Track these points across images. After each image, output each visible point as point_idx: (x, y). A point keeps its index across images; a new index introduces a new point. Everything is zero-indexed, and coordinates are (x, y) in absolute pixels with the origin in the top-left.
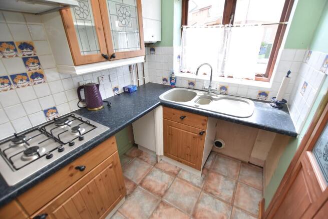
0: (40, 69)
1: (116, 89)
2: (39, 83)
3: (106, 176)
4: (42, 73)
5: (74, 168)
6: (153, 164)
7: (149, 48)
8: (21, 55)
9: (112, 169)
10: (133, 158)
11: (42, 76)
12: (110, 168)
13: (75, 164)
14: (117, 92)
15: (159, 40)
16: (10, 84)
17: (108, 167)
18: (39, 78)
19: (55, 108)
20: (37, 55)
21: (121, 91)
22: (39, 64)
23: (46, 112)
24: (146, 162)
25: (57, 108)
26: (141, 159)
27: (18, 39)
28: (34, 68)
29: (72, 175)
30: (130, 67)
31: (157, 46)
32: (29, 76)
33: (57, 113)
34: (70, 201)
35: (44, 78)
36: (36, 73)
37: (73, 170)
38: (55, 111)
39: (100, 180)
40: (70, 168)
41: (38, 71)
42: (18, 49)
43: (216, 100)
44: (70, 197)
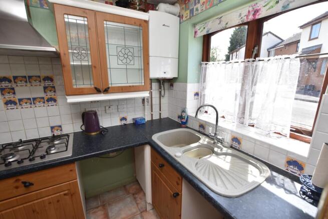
0: (55, 95)
1: (124, 119)
2: (51, 105)
3: (58, 201)
4: (55, 98)
5: (21, 182)
6: (142, 211)
7: (169, 83)
8: (43, 85)
9: (67, 197)
10: (128, 193)
11: (55, 101)
12: (65, 194)
13: (24, 178)
14: (124, 122)
15: (176, 76)
16: (31, 104)
17: (62, 193)
18: (53, 102)
19: (60, 126)
20: (55, 85)
21: (129, 121)
22: (55, 92)
23: (52, 128)
24: (137, 204)
25: (63, 126)
26: (135, 198)
27: (44, 74)
28: (50, 94)
29: (17, 187)
30: (143, 100)
31: (175, 82)
32: (46, 99)
33: (61, 130)
34: (10, 212)
35: (57, 102)
36: (51, 98)
37: (19, 184)
38: (60, 128)
39: (50, 203)
40: (17, 181)
41: (53, 96)
42: (42, 80)
43: (217, 154)
44: (13, 207)
